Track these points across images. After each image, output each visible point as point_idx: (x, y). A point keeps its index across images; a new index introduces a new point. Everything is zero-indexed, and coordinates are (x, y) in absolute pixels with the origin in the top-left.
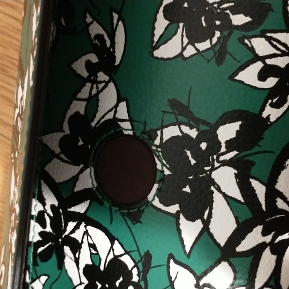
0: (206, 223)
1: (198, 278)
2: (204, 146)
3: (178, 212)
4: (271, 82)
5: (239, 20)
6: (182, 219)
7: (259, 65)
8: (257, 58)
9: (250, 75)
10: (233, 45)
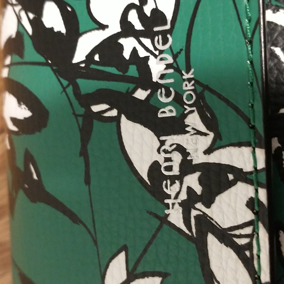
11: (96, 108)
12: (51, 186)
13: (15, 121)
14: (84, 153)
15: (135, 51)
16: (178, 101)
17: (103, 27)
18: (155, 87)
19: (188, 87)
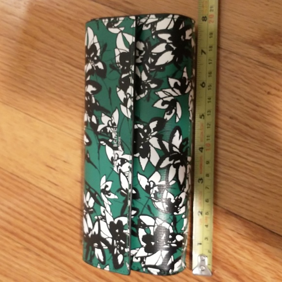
0: (149, 158)
1: (148, 179)
2: (146, 131)
3: (139, 156)
4: (166, 106)
5: (153, 86)
6: (141, 158)
7: (161, 101)
8: (160, 99)
9: (158, 105)
10: (152, 94)
13: (86, 143)
17: (104, 124)
18: (113, 139)
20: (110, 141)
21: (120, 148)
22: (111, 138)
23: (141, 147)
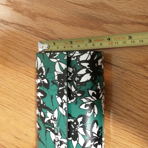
0: (78, 141)
2: (75, 123)
3: (72, 139)
5: (79, 95)
6: (73, 141)
7: (84, 105)
8: (84, 103)
9: (83, 107)
10: (78, 100)
11: (47, 129)
12: (42, 139)
13: (38, 128)
14: (46, 135)
15: (52, 123)
16: (57, 130)
17: (49, 118)
18: (55, 128)
19: (59, 129)
20: (53, 129)
21: (59, 134)
22: (53, 127)
23: (73, 134)
